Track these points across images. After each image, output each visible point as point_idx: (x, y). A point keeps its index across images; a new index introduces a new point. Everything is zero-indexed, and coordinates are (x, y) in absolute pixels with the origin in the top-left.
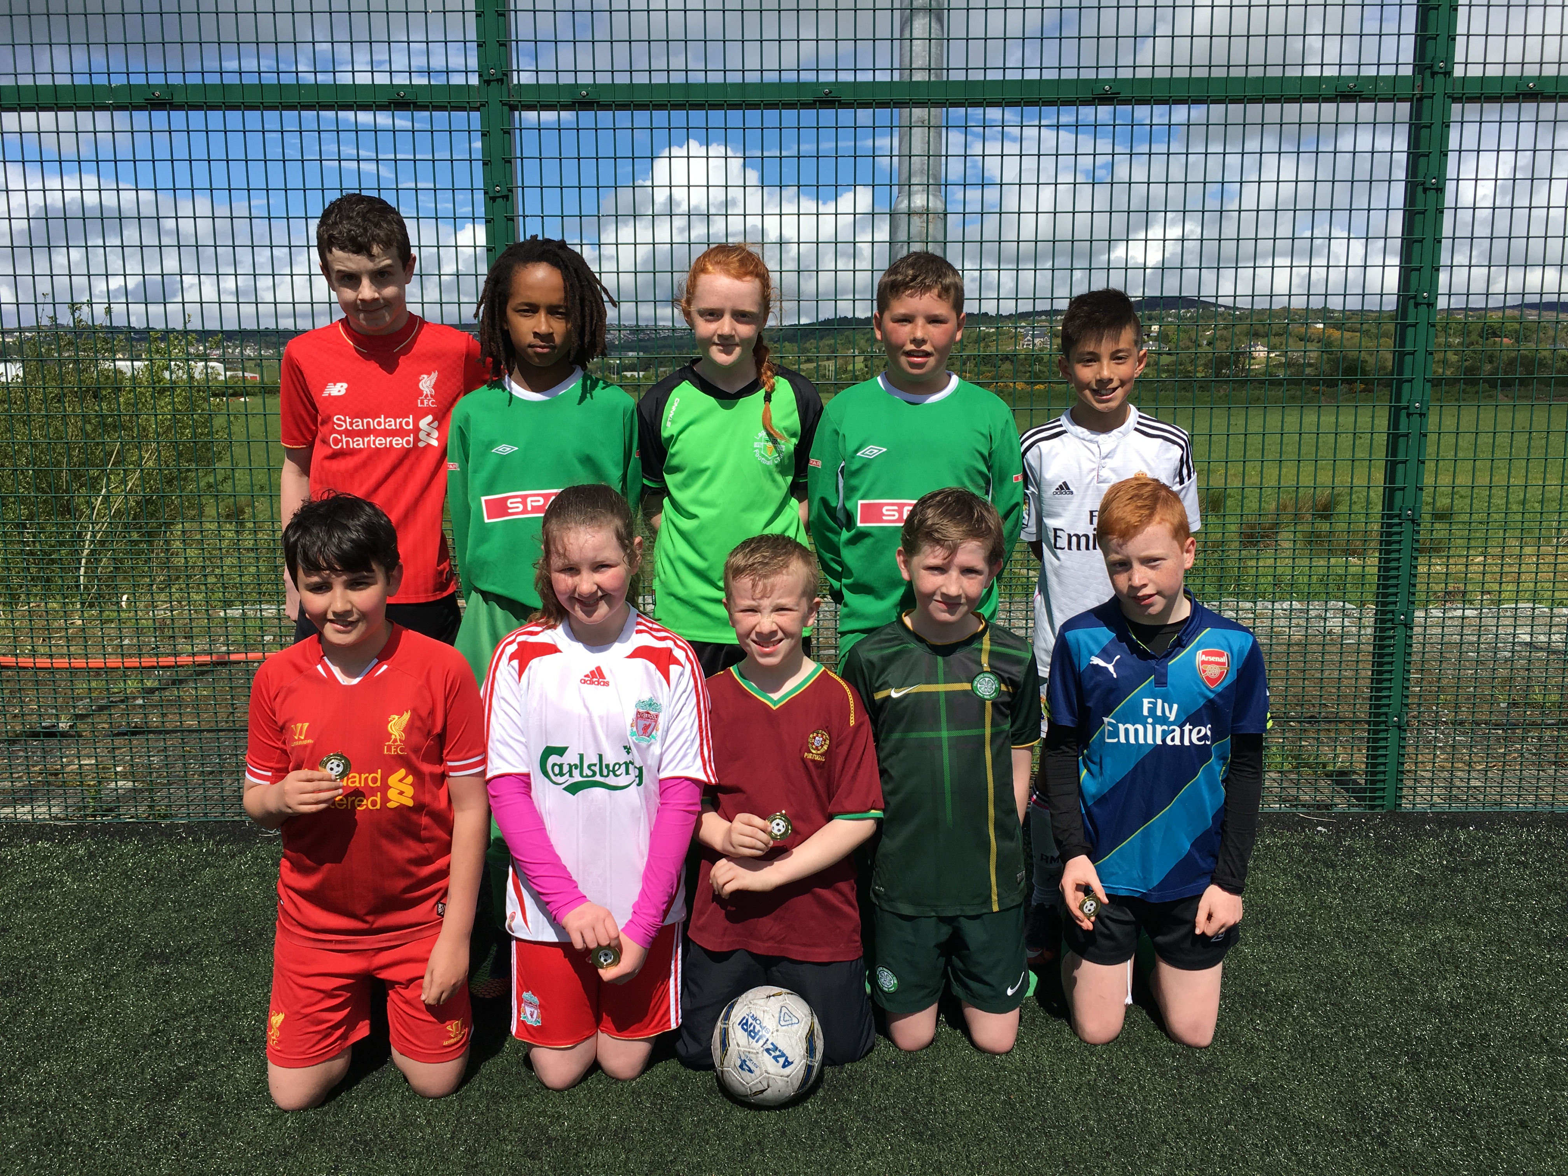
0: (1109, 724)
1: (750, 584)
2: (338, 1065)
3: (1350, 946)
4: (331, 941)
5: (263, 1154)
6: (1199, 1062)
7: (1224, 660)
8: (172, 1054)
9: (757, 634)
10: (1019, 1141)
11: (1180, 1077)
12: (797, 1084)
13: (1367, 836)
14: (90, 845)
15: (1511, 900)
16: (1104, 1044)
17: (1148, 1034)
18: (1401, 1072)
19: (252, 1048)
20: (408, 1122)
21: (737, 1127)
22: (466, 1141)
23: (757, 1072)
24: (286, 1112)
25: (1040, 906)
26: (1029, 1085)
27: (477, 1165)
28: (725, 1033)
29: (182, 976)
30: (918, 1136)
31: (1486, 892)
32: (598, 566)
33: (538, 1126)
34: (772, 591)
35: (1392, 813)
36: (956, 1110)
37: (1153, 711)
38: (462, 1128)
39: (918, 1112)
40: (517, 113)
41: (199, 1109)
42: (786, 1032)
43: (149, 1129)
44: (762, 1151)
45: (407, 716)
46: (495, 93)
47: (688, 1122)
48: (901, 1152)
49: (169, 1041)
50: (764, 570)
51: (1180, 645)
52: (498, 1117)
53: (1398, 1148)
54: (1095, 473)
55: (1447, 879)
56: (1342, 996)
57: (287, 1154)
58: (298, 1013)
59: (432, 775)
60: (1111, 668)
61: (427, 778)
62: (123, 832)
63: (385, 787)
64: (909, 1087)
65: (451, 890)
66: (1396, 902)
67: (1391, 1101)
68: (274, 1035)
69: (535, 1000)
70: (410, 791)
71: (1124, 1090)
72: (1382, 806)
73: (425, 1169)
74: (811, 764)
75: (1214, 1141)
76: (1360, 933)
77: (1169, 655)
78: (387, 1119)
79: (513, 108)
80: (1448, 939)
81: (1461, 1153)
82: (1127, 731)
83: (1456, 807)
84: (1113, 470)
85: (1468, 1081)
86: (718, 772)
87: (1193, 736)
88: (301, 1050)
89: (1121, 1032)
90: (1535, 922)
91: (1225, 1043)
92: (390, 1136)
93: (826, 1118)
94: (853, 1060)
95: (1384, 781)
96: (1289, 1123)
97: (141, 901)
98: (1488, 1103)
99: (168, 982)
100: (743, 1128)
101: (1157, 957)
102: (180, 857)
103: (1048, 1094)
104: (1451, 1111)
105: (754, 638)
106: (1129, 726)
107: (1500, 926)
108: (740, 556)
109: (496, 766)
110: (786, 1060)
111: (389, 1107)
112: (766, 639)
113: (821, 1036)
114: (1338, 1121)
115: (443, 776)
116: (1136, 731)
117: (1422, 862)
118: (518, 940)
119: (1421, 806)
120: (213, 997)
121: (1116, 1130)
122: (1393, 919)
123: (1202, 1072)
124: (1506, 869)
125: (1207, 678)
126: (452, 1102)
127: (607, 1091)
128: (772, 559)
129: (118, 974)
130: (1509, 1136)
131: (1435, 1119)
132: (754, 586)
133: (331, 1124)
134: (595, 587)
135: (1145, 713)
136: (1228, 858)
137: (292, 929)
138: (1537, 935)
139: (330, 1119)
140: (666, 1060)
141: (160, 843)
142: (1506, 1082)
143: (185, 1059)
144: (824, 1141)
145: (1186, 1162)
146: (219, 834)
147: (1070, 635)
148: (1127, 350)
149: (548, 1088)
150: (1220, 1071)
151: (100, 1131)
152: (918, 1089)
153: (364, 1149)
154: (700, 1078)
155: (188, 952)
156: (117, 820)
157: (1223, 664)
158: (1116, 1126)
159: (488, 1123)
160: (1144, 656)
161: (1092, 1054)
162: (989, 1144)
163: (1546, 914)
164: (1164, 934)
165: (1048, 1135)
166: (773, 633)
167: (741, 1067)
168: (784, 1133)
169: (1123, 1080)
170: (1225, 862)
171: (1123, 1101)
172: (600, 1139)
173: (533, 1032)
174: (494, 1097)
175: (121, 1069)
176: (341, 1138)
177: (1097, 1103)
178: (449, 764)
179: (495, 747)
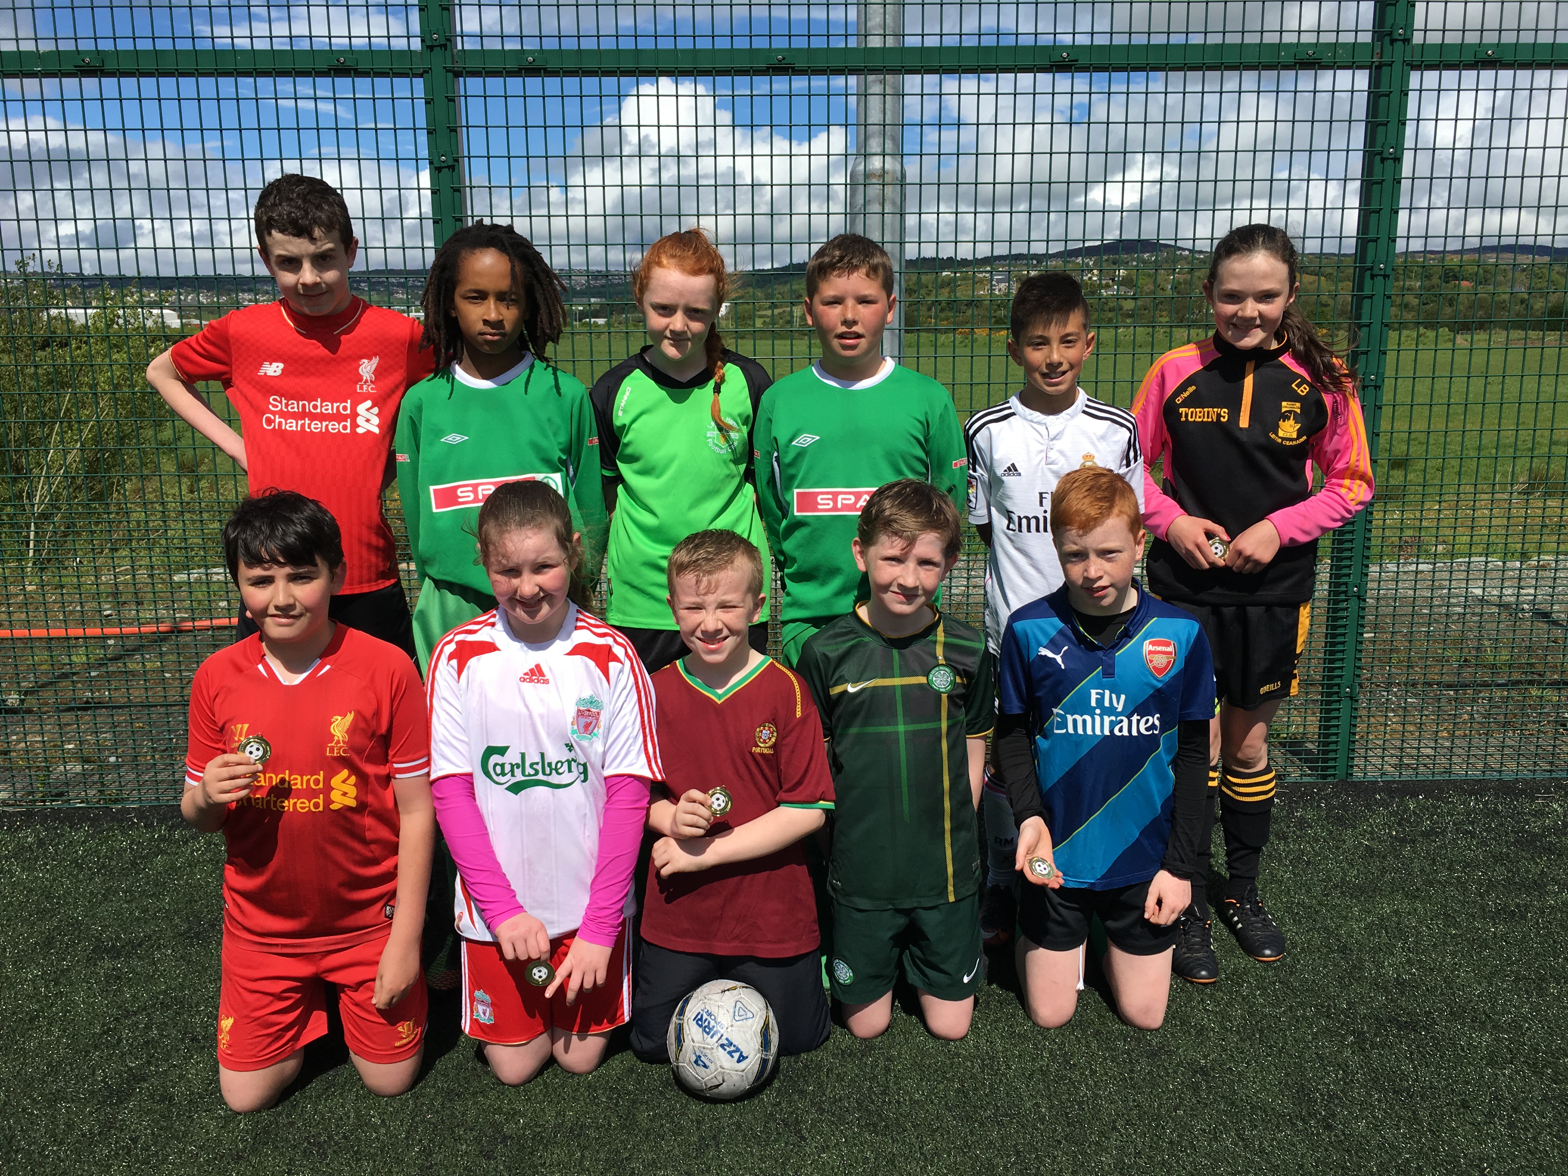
0: (1058, 715)
1: (694, 581)
2: (290, 1066)
3: (1300, 921)
4: (277, 945)
5: (215, 1159)
6: (1150, 1045)
7: (1170, 649)
8: (123, 1054)
9: (703, 632)
10: (971, 1131)
11: (1131, 1062)
12: (752, 1078)
13: (1319, 806)
14: (39, 832)
15: (1457, 871)
16: (1056, 1028)
17: (1100, 1016)
18: (1348, 1053)
19: (204, 1047)
20: (362, 1123)
21: (692, 1121)
22: (420, 1141)
23: (712, 1067)
24: (240, 1114)
25: (996, 887)
26: (983, 1072)
27: (430, 1167)
28: (680, 1030)
29: (133, 971)
30: (873, 1127)
31: (1434, 863)
32: (540, 568)
33: (494, 1124)
34: (716, 588)
35: (1344, 782)
36: (911, 1099)
37: (1100, 701)
38: (416, 1127)
39: (873, 1102)
40: (461, 79)
41: (149, 1112)
42: (741, 1027)
43: (100, 1133)
44: (717, 1146)
45: (350, 717)
46: (438, 60)
47: (644, 1116)
48: (856, 1145)
49: (120, 1040)
50: (711, 565)
51: (1128, 635)
52: (452, 1114)
53: (1343, 1131)
54: (1043, 455)
55: (1396, 850)
56: (1292, 973)
57: (240, 1158)
58: (247, 1016)
59: (377, 777)
60: (1059, 659)
61: (372, 779)
62: (74, 817)
63: (328, 789)
64: (864, 1076)
65: (399, 894)
66: (1345, 874)
67: (1336, 1082)
68: (224, 1039)
69: (487, 998)
70: (353, 792)
71: (1075, 1076)
72: (1334, 775)
73: (379, 1172)
74: (759, 758)
75: (1163, 1128)
76: (1310, 907)
77: (1117, 646)
78: (341, 1119)
79: (457, 74)
80: (1396, 912)
81: (1404, 1135)
82: (1075, 721)
83: (1407, 775)
84: (1061, 453)
85: (1412, 1061)
86: (666, 768)
87: (1141, 725)
88: (254, 1052)
89: (1074, 1015)
90: (1481, 895)
91: (1176, 1025)
92: (345, 1137)
93: (782, 1110)
94: (808, 1050)
95: (1335, 751)
96: (1237, 1107)
97: (92, 892)
98: (1431, 1083)
99: (119, 978)
100: (698, 1122)
101: (1110, 942)
102: (132, 843)
103: (1001, 1081)
104: (1394, 1092)
105: (700, 636)
106: (1076, 716)
107: (1446, 899)
108: (683, 552)
109: (440, 768)
110: (741, 1055)
111: (343, 1106)
112: (712, 637)
113: (776, 1029)
114: (1284, 1104)
115: (388, 779)
116: (1084, 722)
117: (1371, 833)
118: (468, 940)
119: (1373, 774)
120: (165, 992)
121: (1067, 1117)
122: (1342, 893)
123: (1153, 1055)
124: (1454, 840)
125: (1154, 668)
126: (407, 1100)
127: (563, 1086)
128: (717, 554)
129: (68, 970)
130: (1450, 1117)
131: (1379, 1101)
132: (698, 582)
133: (284, 1125)
134: (537, 589)
135: (1093, 704)
136: (1178, 844)
137: (237, 933)
138: (1483, 908)
139: (284, 1120)
140: (621, 1051)
141: (111, 829)
142: (1449, 1061)
143: (136, 1059)
144: (779, 1134)
145: (1135, 1148)
146: (172, 818)
147: (1018, 626)
148: (1077, 334)
149: (504, 1084)
150: (1170, 1053)
151: (50, 1137)
152: (873, 1078)
153: (318, 1152)
154: (657, 1071)
155: (140, 945)
156: (66, 805)
157: (1170, 653)
158: (1067, 1114)
159: (443, 1121)
160: (1092, 647)
161: (1045, 1038)
162: (942, 1135)
163: (1492, 885)
164: (1115, 919)
165: (1000, 1124)
166: (719, 631)
167: (696, 1062)
168: (739, 1127)
169: (1074, 1065)
170: (1174, 847)
171: (1075, 1087)
172: (556, 1136)
173: (487, 1030)
174: (450, 1095)
175: (72, 1070)
176: (294, 1140)
177: (1049, 1090)
178: (396, 766)
179: (438, 747)
